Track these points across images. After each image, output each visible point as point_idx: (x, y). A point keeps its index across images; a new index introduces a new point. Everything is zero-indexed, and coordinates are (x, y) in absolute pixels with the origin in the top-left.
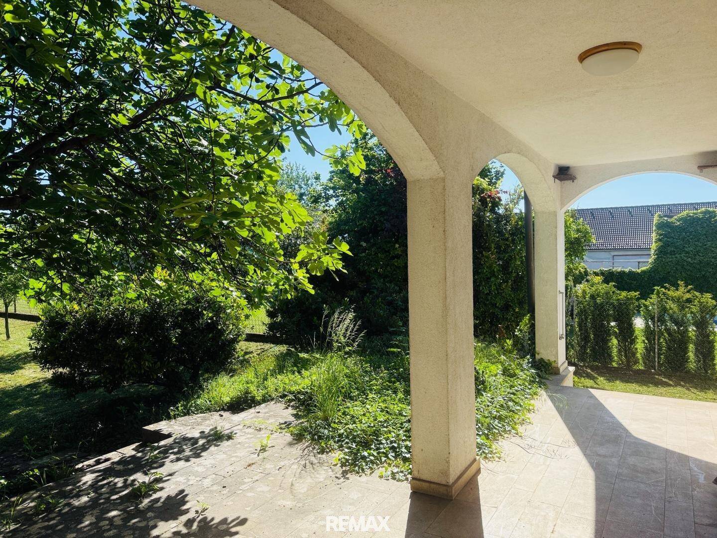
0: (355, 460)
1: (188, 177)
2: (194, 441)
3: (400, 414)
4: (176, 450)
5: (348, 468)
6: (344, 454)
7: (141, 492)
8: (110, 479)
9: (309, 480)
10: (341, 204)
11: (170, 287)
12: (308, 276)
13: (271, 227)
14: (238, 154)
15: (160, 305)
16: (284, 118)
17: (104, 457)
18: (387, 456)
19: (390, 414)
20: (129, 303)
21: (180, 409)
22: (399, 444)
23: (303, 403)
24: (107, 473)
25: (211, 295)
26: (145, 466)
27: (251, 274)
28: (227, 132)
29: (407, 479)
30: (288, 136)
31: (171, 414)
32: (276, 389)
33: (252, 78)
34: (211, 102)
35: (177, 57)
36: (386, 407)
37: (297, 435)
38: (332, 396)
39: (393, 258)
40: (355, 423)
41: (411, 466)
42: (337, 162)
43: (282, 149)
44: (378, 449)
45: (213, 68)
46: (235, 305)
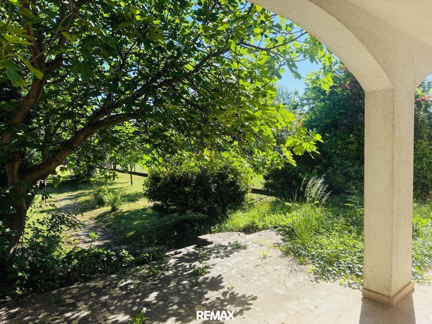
0: (323, 271)
1: (223, 98)
2: (225, 248)
3: (354, 247)
4: (216, 251)
5: (318, 276)
6: (316, 267)
7: (199, 273)
8: (183, 263)
9: (293, 280)
10: (312, 109)
11: (212, 160)
12: (292, 155)
13: (272, 125)
14: (251, 82)
15: (206, 170)
16: (280, 57)
17: (178, 251)
18: (345, 272)
19: (347, 246)
20: (191, 168)
21: (217, 228)
22: (353, 265)
23: (288, 233)
24: (181, 259)
25: (233, 165)
26: (200, 258)
27: (256, 154)
28: (246, 70)
29: (359, 288)
30: (283, 69)
31: (212, 230)
32: (271, 223)
33: (262, 36)
34: (239, 53)
35: (220, 28)
36: (344, 241)
37: (285, 252)
38: (307, 231)
39: (348, 144)
40: (322, 249)
41: (362, 281)
42: (313, 82)
43: (280, 77)
44: (338, 267)
45: (241, 32)
46: (246, 171)
